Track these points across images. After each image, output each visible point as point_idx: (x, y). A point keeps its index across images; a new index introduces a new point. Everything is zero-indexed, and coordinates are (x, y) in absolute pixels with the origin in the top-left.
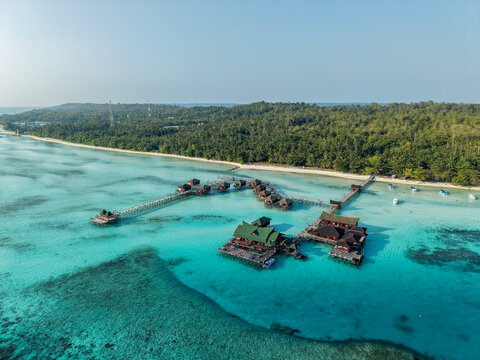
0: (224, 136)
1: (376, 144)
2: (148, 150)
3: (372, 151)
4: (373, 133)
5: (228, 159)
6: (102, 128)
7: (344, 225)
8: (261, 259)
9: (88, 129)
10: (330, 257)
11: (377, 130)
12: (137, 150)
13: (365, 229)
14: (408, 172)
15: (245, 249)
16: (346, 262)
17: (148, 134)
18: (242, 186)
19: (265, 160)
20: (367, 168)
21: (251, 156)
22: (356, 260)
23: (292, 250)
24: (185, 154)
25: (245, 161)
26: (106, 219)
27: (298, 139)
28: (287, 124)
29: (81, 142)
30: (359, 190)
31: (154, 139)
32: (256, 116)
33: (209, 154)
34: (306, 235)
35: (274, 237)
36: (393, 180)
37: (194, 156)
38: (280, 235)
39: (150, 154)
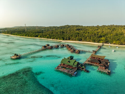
0: (57, 33)
1: (102, 35)
3: (101, 37)
4: (100, 32)
5: (58, 39)
6: (23, 31)
7: (100, 59)
8: (72, 72)
9: (19, 32)
10: (97, 71)
11: (101, 31)
12: (32, 37)
13: (108, 60)
14: (114, 42)
15: (65, 68)
16: (104, 73)
17: (35, 33)
18: (63, 46)
19: (69, 39)
20: (101, 41)
21: (65, 38)
22: (108, 72)
23: (83, 69)
24: (46, 38)
25: (64, 39)
26: (16, 57)
27: (79, 34)
28: (75, 30)
29: (16, 35)
32: (66, 28)
33: (53, 38)
34: (87, 62)
35: (76, 64)
36: (109, 45)
37: (48, 38)
38: (78, 62)
39: (36, 38)
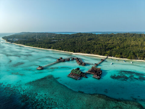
0: (69, 44)
2: (48, 48)
5: (70, 51)
10: (93, 77)
12: (45, 48)
15: (73, 75)
18: (73, 59)
19: (79, 51)
20: (106, 54)
21: (76, 51)
24: (58, 50)
25: (74, 52)
26: (40, 68)
28: (86, 40)
30: (103, 61)
31: (49, 45)
32: (78, 37)
36: (113, 58)
39: (49, 49)
